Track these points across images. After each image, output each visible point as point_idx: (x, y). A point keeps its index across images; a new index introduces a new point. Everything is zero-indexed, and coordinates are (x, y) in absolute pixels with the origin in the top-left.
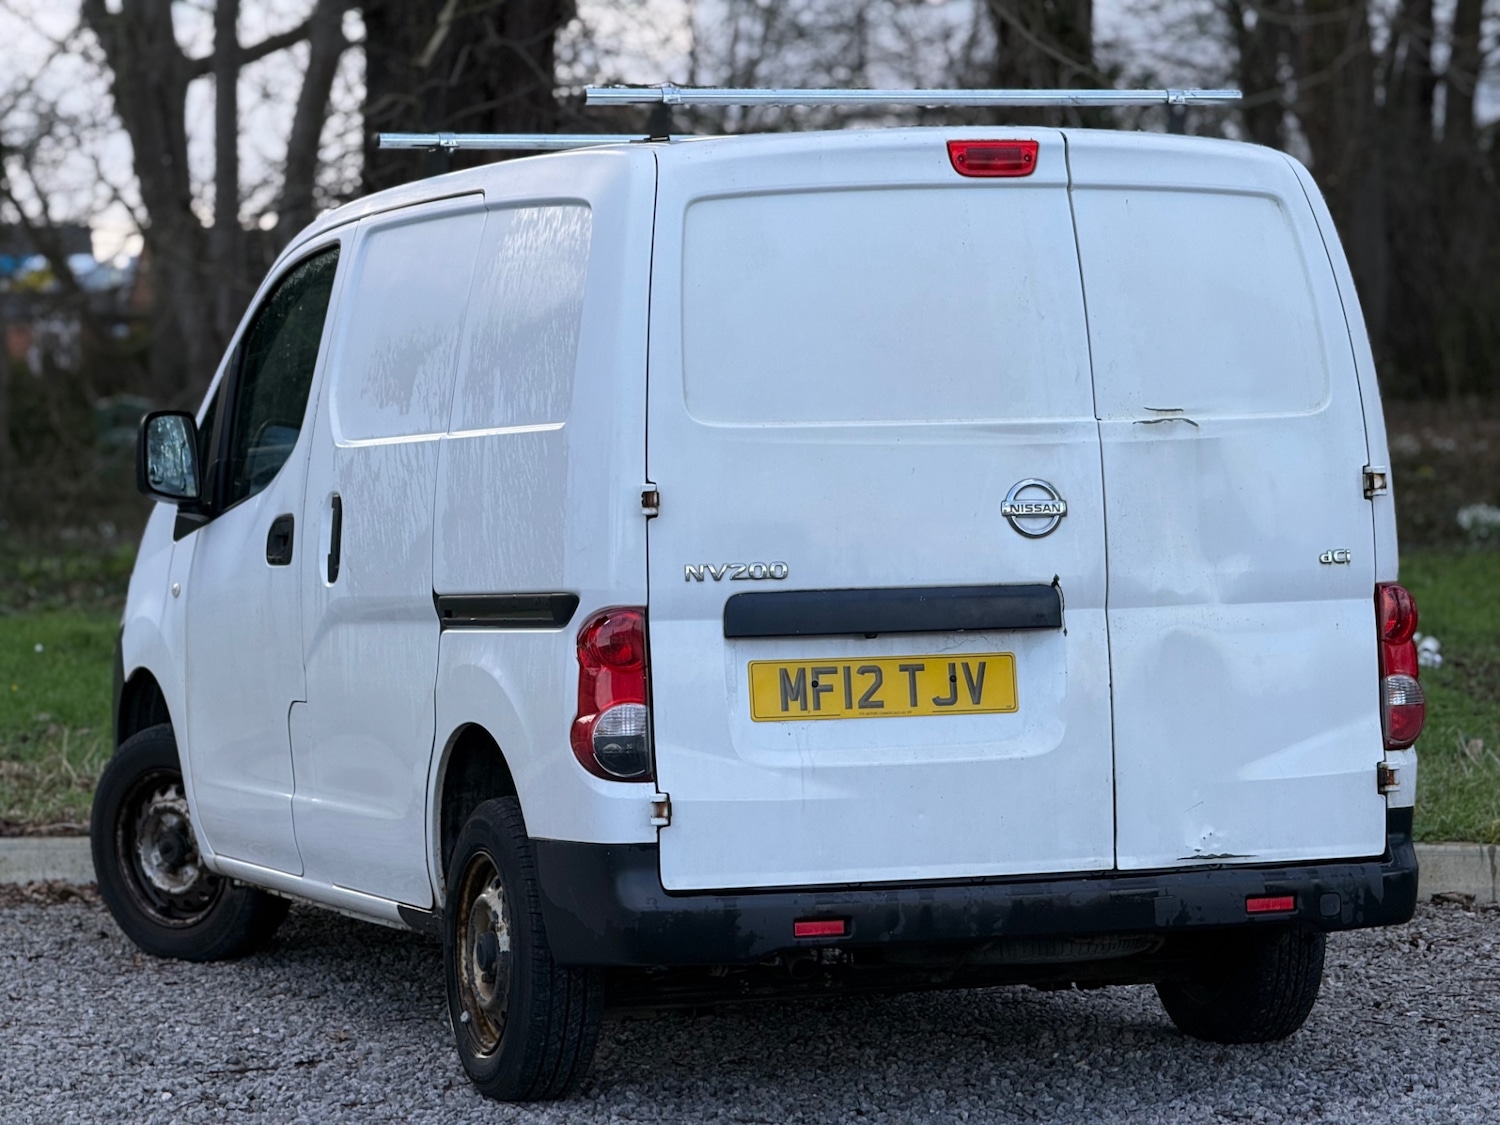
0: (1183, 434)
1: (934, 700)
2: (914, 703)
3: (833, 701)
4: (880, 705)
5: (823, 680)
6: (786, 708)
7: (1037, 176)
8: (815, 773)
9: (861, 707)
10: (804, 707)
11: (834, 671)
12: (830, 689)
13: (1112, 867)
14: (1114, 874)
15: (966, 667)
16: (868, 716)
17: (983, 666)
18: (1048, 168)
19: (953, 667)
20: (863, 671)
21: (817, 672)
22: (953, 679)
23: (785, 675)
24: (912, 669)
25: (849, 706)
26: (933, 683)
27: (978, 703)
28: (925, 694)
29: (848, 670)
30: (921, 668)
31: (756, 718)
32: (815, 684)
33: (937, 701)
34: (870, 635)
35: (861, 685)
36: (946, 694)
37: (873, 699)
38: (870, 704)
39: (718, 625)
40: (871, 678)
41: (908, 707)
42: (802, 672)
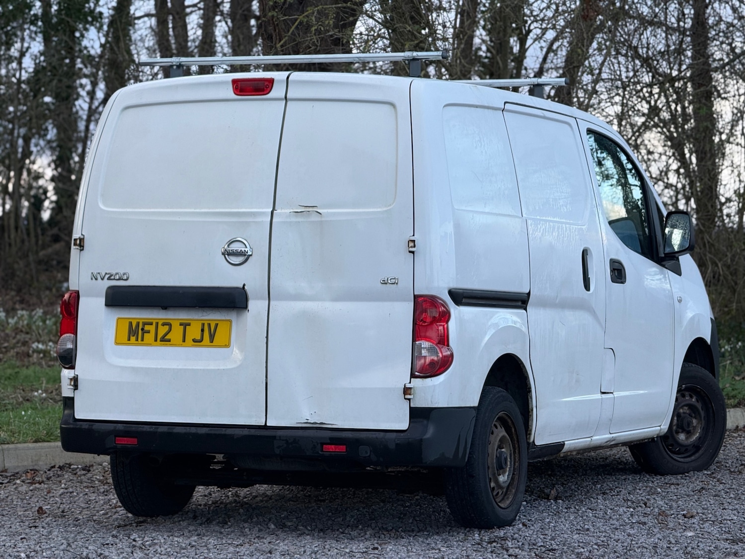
0: (315, 218)
1: (193, 340)
2: (184, 341)
3: (149, 337)
4: (169, 341)
5: (147, 328)
6: (129, 340)
7: (272, 95)
8: (135, 370)
9: (161, 341)
10: (137, 340)
11: (151, 324)
12: (148, 332)
13: (264, 424)
14: (265, 427)
15: (209, 325)
16: (161, 345)
17: (217, 325)
18: (277, 91)
19: (203, 325)
20: (163, 325)
21: (144, 324)
22: (203, 330)
23: (131, 323)
24: (185, 325)
25: (156, 340)
26: (194, 332)
27: (212, 342)
28: (189, 338)
29: (157, 323)
30: (189, 325)
31: (117, 343)
32: (142, 329)
33: (194, 341)
34: (165, 308)
35: (162, 330)
36: (199, 338)
37: (166, 338)
38: (165, 340)
39: (103, 301)
40: (167, 328)
41: (181, 343)
42: (138, 324)
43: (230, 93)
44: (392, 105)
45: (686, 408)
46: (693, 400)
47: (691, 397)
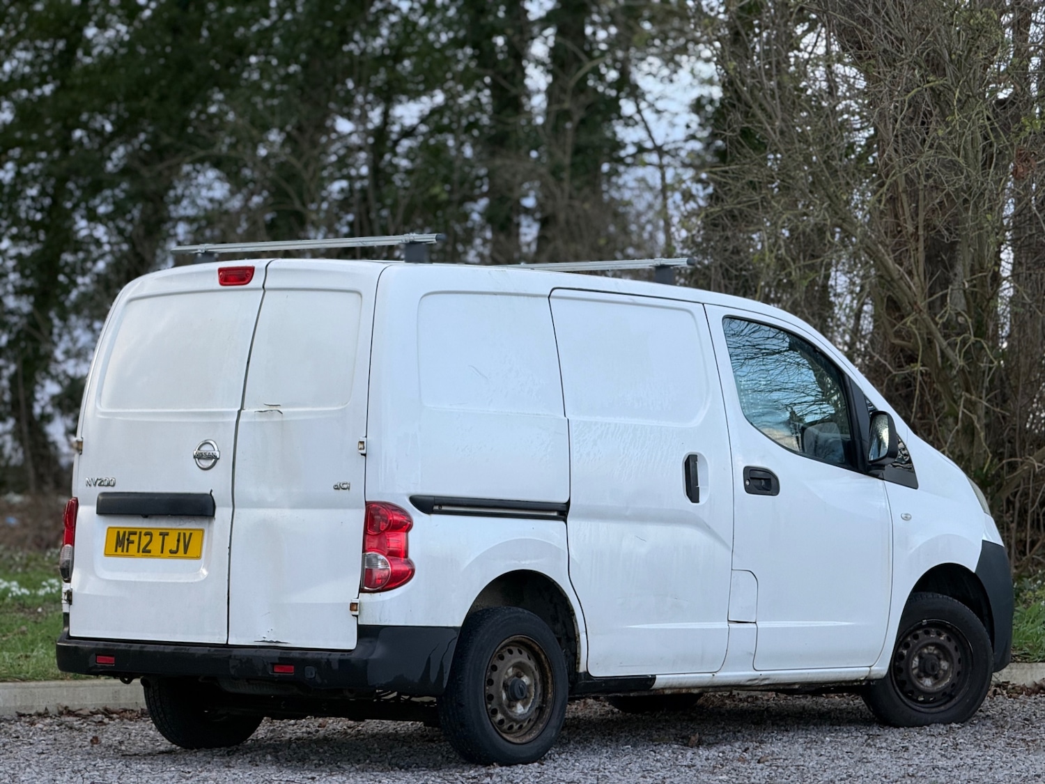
0: (277, 418)
2: (162, 552)
3: (133, 548)
4: (149, 552)
5: (132, 537)
6: (116, 551)
7: (252, 284)
8: (118, 583)
9: (142, 552)
10: (123, 551)
11: (135, 533)
12: (133, 542)
13: (225, 643)
14: (227, 645)
15: (184, 534)
16: (143, 556)
17: (191, 534)
18: (256, 281)
19: (179, 534)
20: (146, 534)
21: (131, 533)
22: (178, 541)
23: (118, 533)
24: (164, 535)
25: (138, 551)
26: (171, 543)
27: (186, 553)
28: (166, 550)
29: (141, 533)
30: (167, 534)
31: (106, 555)
32: (128, 539)
33: (171, 552)
34: (146, 516)
35: (145, 540)
36: (175, 549)
37: (147, 548)
38: (146, 551)
39: (94, 509)
40: (149, 537)
41: (160, 554)
42: (125, 533)
43: (215, 282)
44: (359, 293)
45: (933, 648)
46: (942, 638)
47: (939, 635)
